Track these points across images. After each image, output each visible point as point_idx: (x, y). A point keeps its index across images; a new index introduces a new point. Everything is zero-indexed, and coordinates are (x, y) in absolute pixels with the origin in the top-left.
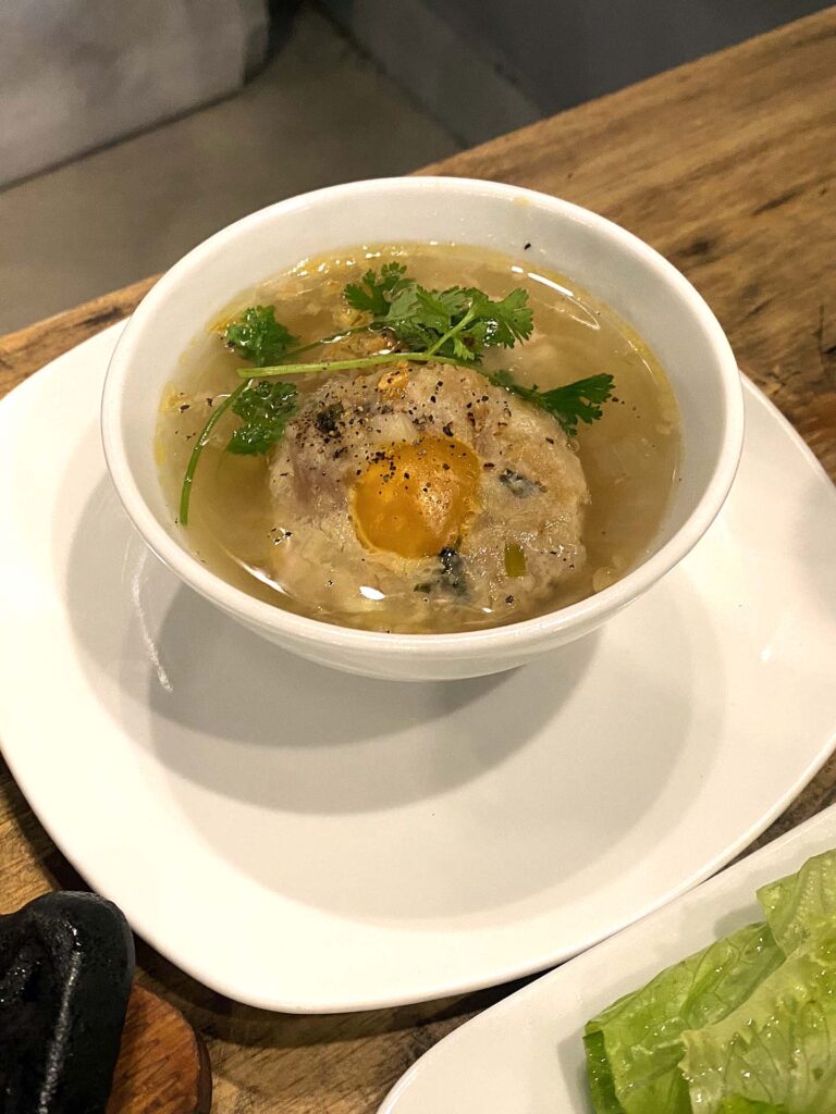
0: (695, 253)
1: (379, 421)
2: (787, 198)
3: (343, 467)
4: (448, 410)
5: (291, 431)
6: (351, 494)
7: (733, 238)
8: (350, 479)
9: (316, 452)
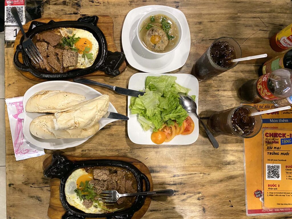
0: (199, 23)
1: (156, 32)
2: (213, 22)
3: (152, 34)
4: (161, 34)
5: (150, 29)
6: (151, 37)
7: (204, 24)
8: (152, 36)
9: (151, 32)
